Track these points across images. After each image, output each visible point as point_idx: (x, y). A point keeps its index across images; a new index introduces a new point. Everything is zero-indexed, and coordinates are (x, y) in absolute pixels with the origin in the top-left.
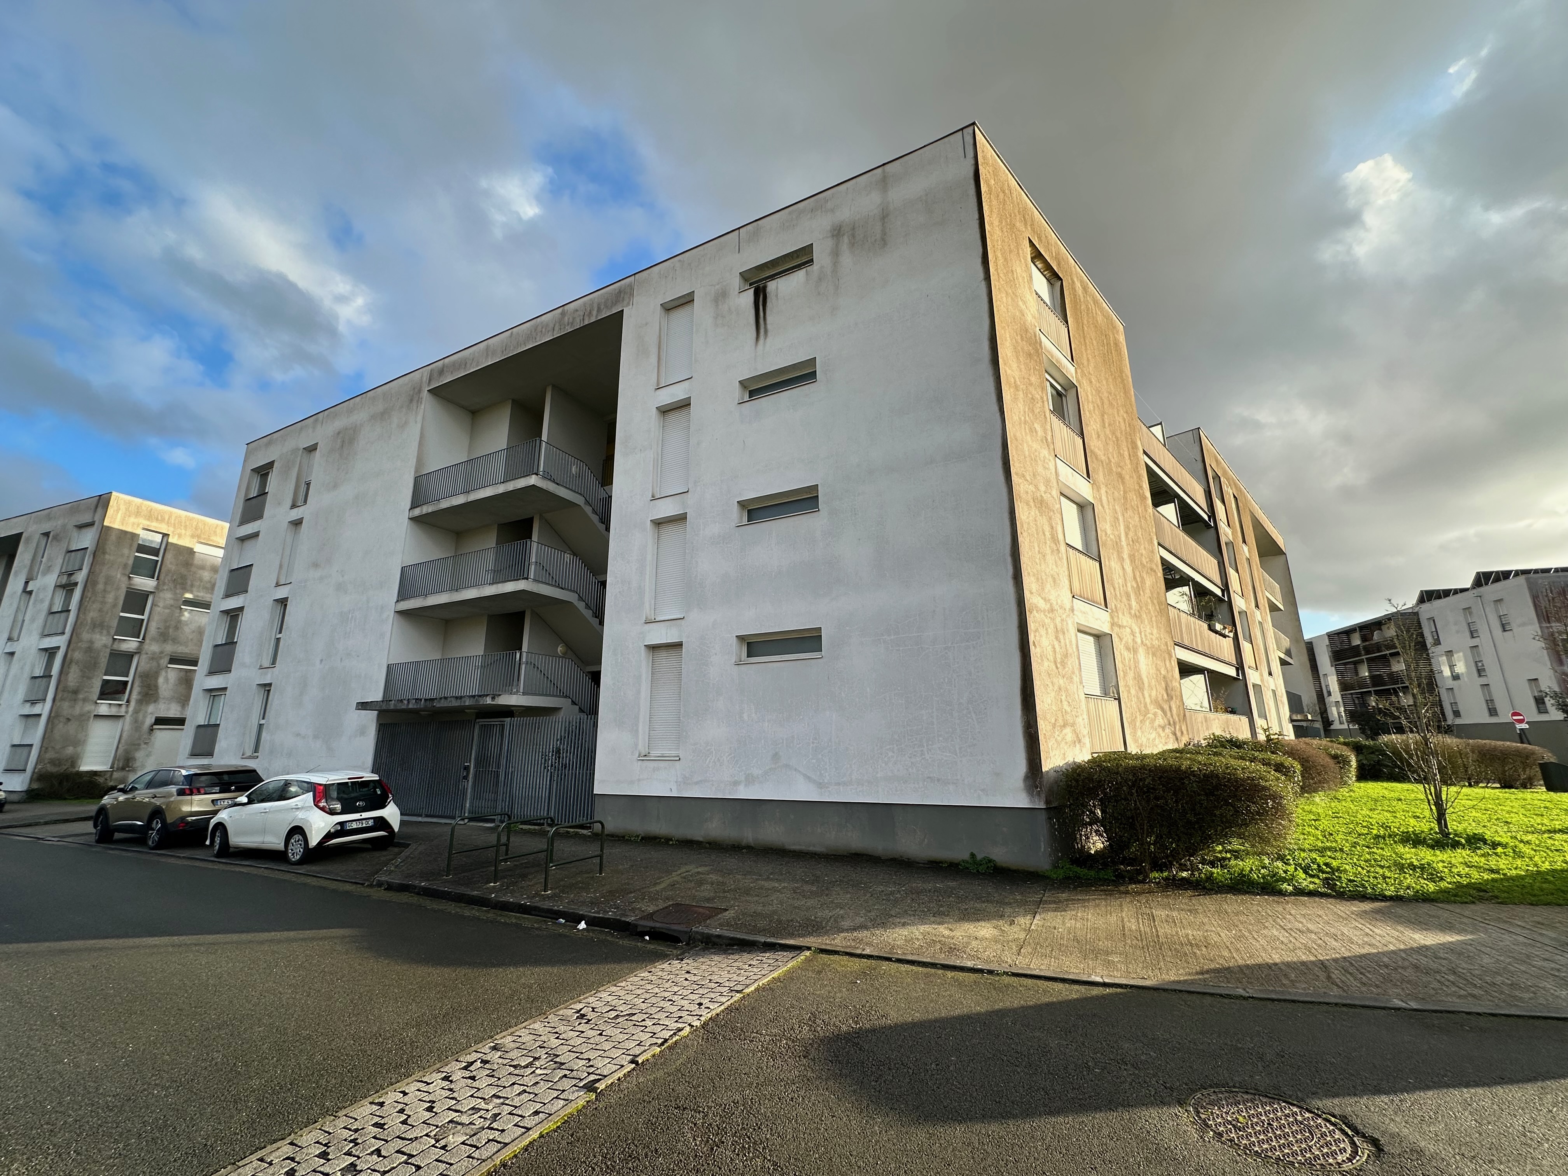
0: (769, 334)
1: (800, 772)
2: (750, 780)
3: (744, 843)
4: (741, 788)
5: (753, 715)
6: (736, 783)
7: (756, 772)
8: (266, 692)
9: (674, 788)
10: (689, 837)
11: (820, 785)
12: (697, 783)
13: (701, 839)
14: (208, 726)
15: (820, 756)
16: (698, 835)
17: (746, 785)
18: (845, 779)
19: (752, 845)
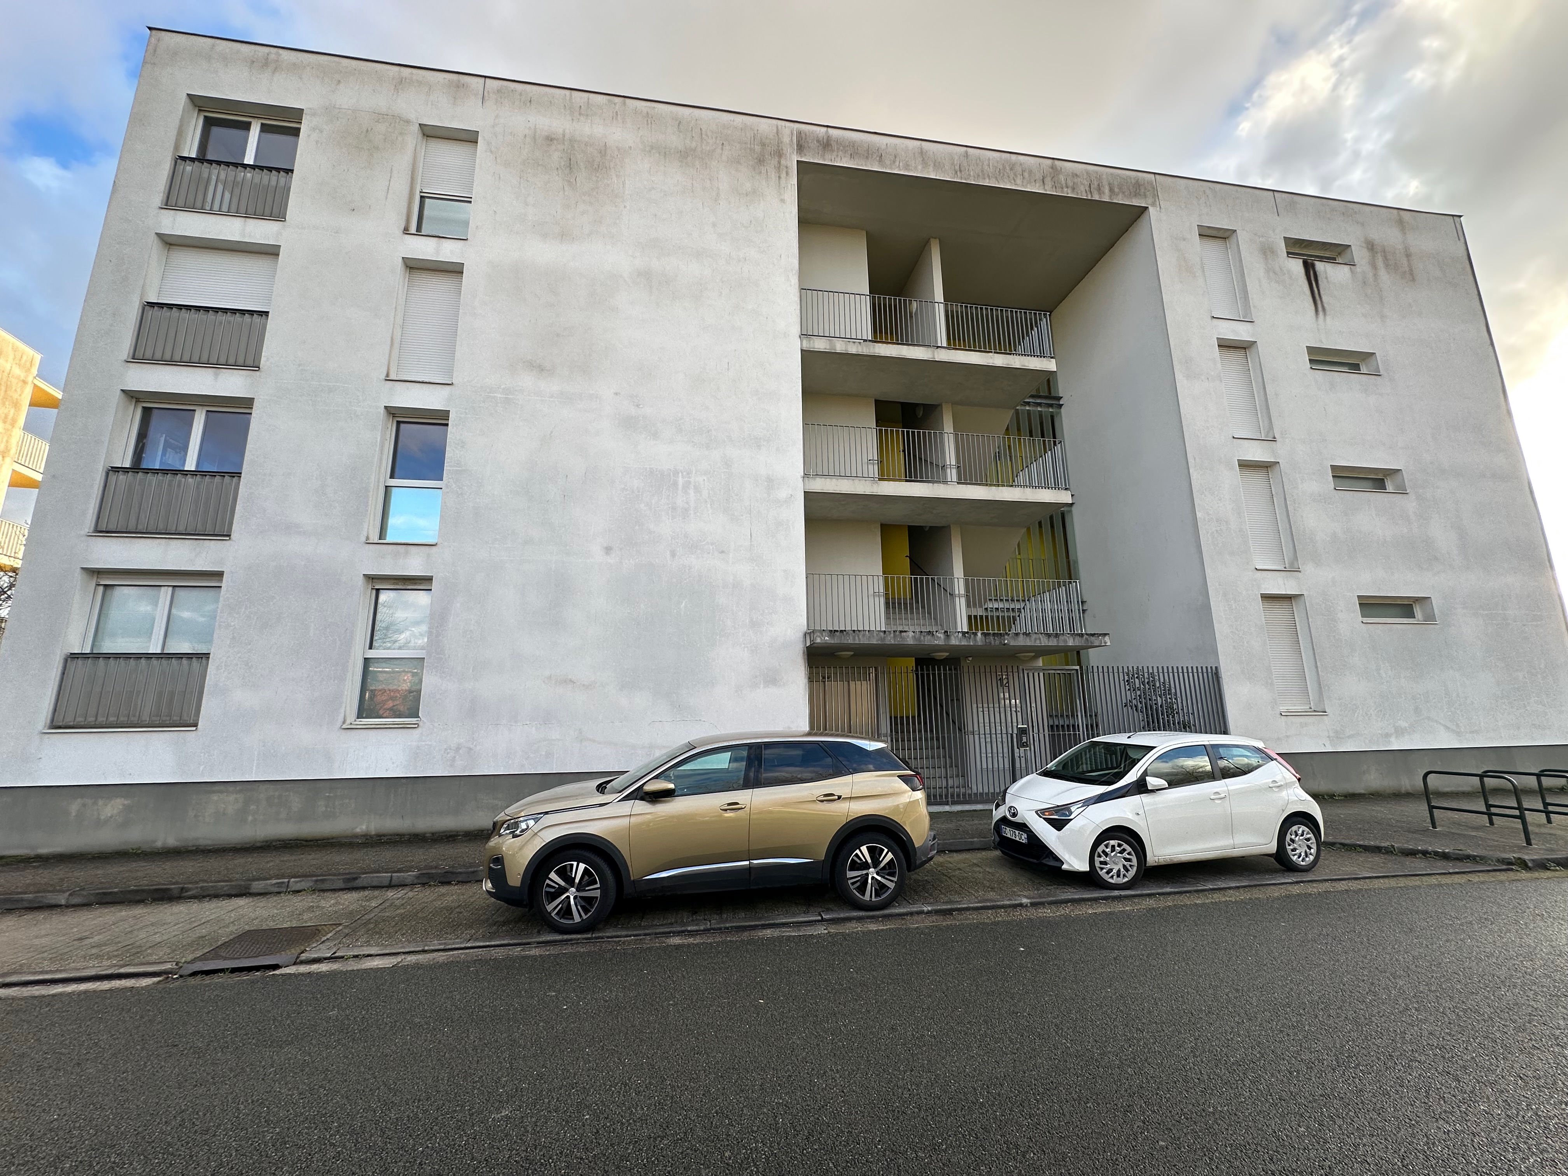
0: (1328, 313)
1: (1440, 723)
2: (1400, 732)
3: (1403, 790)
4: (1393, 739)
5: (1390, 672)
6: (1387, 735)
7: (1403, 724)
8: (374, 592)
9: (1328, 744)
10: (1351, 791)
11: (1458, 734)
12: (1349, 737)
13: (1363, 791)
14: (95, 656)
15: (1453, 709)
16: (1359, 788)
17: (1396, 737)
18: (1476, 728)
19: (1411, 791)
